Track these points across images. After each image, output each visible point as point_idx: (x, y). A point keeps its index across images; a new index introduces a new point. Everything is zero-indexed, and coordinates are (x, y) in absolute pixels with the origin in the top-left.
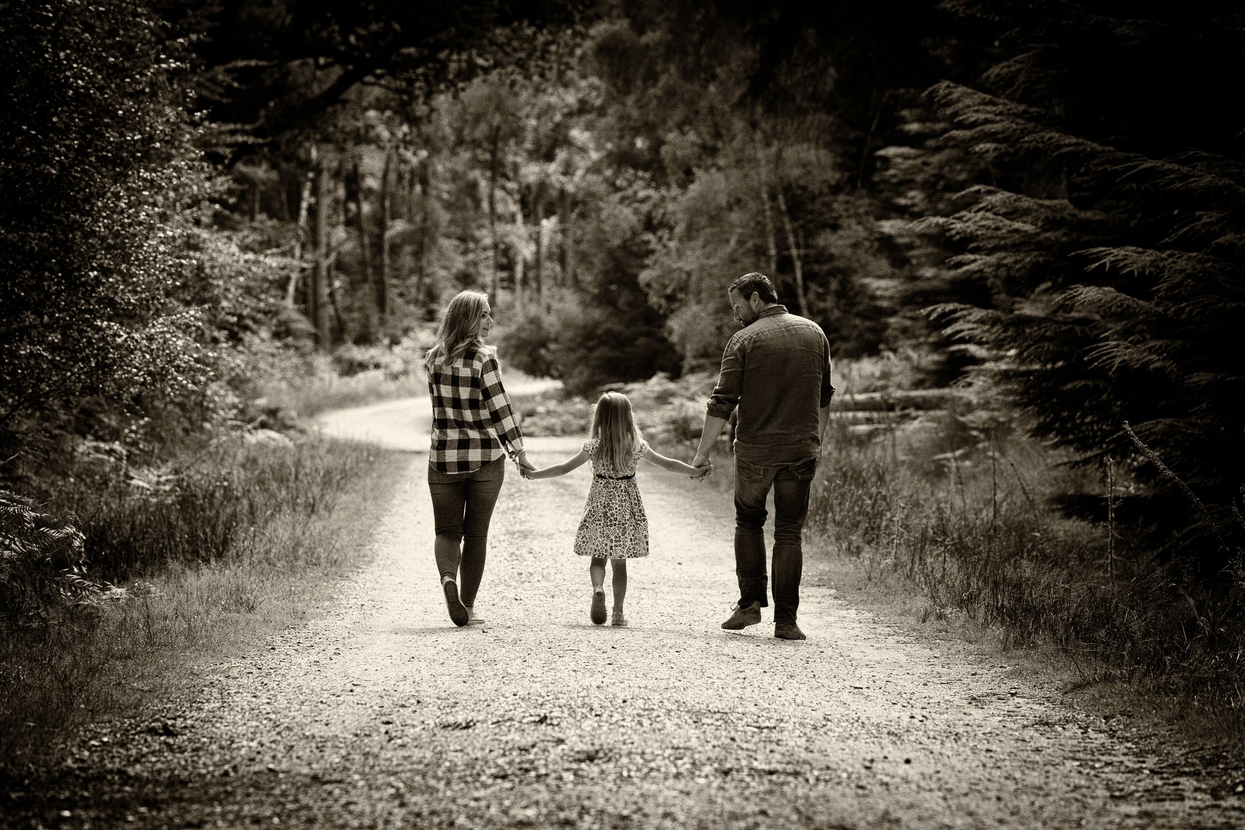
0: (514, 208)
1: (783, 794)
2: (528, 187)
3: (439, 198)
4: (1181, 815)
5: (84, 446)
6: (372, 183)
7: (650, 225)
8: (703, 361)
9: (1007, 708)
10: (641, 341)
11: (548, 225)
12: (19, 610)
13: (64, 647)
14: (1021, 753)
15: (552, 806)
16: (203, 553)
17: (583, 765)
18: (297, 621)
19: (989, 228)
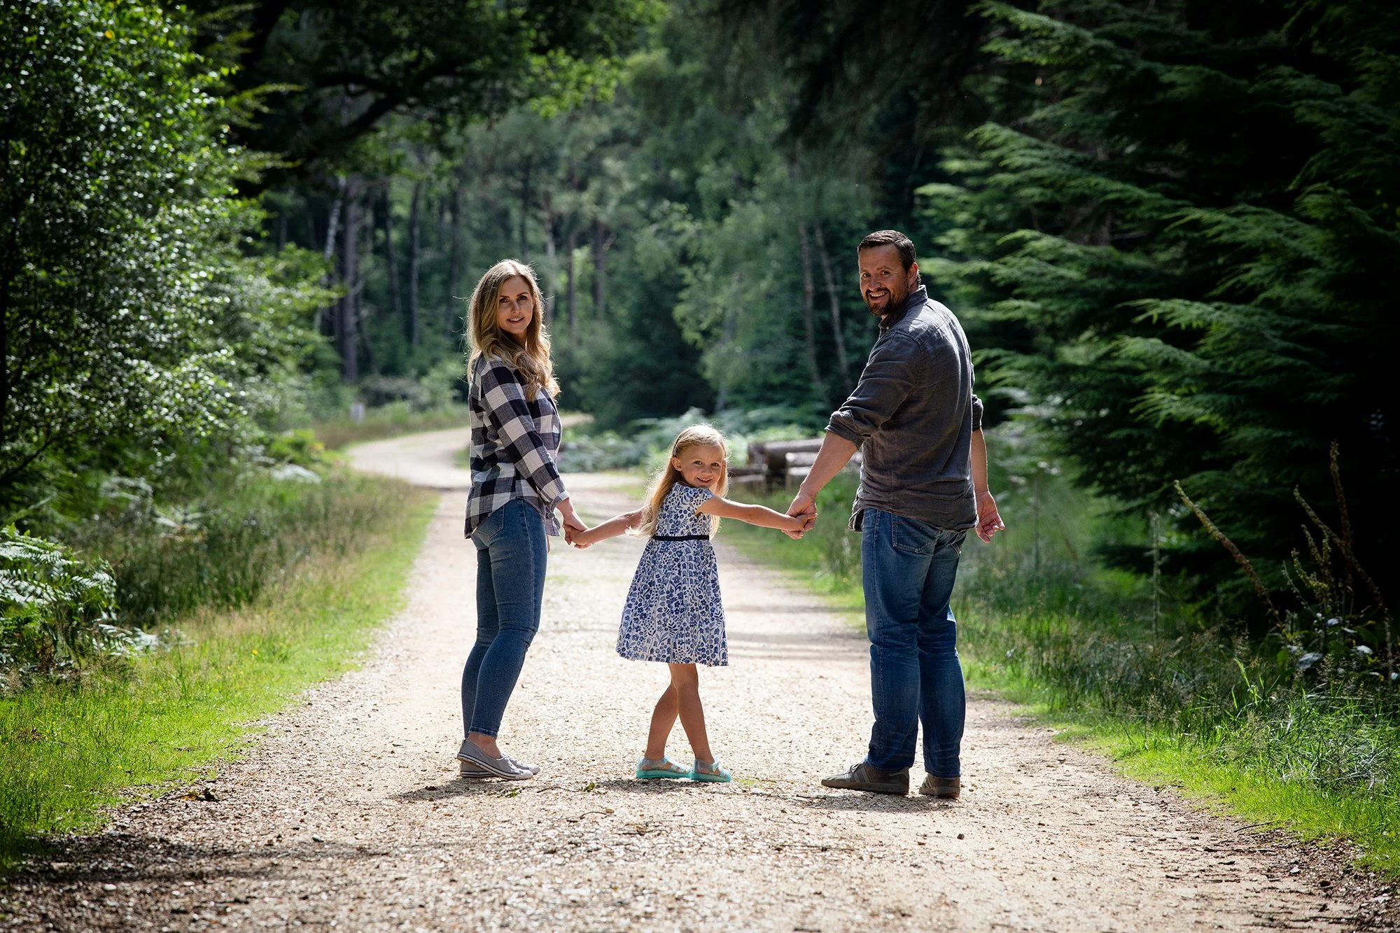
0: (547, 238)
1: (838, 874)
2: (560, 217)
3: (470, 227)
4: (1238, 897)
5: (109, 482)
6: (400, 210)
7: (685, 258)
8: (738, 397)
9: (1056, 777)
10: (675, 376)
11: (580, 255)
12: (50, 660)
13: (97, 701)
14: (1071, 827)
15: (605, 885)
16: (233, 599)
17: (634, 840)
18: (332, 674)
19: (1033, 274)
